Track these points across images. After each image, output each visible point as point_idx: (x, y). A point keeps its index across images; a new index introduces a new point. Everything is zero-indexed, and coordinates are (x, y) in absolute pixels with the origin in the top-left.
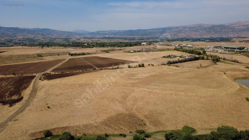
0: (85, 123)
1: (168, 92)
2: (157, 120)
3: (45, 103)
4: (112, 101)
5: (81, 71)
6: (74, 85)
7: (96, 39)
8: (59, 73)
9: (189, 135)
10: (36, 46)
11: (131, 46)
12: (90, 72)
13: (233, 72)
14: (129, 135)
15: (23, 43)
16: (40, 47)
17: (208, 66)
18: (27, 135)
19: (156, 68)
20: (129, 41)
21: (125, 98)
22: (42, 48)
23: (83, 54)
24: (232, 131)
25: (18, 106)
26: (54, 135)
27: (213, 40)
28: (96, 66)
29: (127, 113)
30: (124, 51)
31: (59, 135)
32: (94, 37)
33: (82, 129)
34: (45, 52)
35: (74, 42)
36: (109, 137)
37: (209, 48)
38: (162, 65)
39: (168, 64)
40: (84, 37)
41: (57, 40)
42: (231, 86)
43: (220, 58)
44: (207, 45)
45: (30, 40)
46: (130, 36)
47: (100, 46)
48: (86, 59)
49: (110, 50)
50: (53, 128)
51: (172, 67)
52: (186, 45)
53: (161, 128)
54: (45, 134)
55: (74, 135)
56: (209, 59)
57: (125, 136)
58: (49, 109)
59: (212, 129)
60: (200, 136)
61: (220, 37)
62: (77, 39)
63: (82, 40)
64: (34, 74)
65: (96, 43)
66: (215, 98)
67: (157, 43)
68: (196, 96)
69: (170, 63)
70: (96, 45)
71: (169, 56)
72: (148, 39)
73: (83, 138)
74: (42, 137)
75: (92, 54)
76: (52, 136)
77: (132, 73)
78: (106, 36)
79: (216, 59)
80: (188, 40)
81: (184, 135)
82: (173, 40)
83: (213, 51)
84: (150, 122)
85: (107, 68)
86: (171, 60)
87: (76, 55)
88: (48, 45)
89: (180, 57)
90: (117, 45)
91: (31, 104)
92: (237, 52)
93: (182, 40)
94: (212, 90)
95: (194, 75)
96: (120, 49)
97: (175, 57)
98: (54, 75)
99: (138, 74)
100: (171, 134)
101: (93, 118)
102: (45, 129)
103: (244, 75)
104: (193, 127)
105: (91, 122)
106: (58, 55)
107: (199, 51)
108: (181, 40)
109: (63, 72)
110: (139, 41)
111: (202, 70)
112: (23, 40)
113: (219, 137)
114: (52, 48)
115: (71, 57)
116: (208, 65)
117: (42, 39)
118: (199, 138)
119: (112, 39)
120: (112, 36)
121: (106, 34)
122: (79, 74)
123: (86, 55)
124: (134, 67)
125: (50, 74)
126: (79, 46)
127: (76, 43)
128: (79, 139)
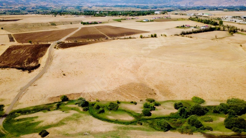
0: (98, 90)
1: (180, 64)
2: (167, 90)
3: (61, 70)
5: (93, 40)
6: (87, 54)
7: (108, 8)
8: (72, 42)
9: (198, 105)
10: (49, 14)
11: (144, 15)
12: (102, 41)
14: (139, 103)
15: (36, 11)
16: (53, 15)
17: (224, 38)
18: (46, 99)
19: (169, 38)
20: (142, 10)
21: (136, 67)
22: (55, 16)
23: (96, 23)
24: (241, 104)
25: (36, 72)
26: (70, 100)
27: (232, 9)
28: (108, 36)
29: (138, 82)
30: (137, 21)
31: (75, 100)
32: (105, 5)
33: (95, 95)
34: (58, 21)
35: (86, 10)
36: (121, 104)
37: (227, 18)
38: (175, 35)
39: (181, 34)
40: (96, 5)
41: (69, 7)
43: (238, 29)
44: (225, 15)
45: (43, 8)
46: (142, 5)
47: (112, 15)
48: (98, 28)
49: (122, 19)
50: (69, 94)
51: (186, 38)
52: (202, 14)
53: (171, 97)
54: (62, 99)
55: (89, 100)
56: (225, 30)
57: (136, 104)
58: (64, 76)
59: (222, 101)
60: (209, 107)
62: (89, 7)
63: (94, 9)
64: (49, 43)
65: (108, 11)
66: (228, 71)
67: (172, 12)
68: (208, 68)
69: (183, 34)
70: (108, 13)
71: (183, 27)
72: (161, 7)
73: (96, 104)
74: (60, 101)
75: (104, 23)
76: (68, 101)
77: (144, 43)
78: (119, 4)
79: (233, 30)
80: (205, 9)
81: (193, 106)
82: (189, 9)
83: (231, 22)
84: (160, 91)
85: (119, 38)
86: (185, 30)
87: (88, 23)
88: (61, 13)
89: (195, 27)
90: (129, 14)
91: (48, 71)
93: (198, 9)
94: (225, 62)
95: (208, 47)
96: (132, 19)
97: (189, 27)
98: (68, 43)
100: (181, 104)
101: (106, 86)
102: (62, 94)
104: (202, 98)
105: (104, 90)
106: (71, 23)
107: (215, 21)
108: (196, 9)
109: (76, 41)
110: (152, 10)
111: (217, 41)
112: (36, 8)
113: (228, 109)
114: (65, 16)
115: (83, 26)
116: (224, 36)
117: (55, 6)
118: (208, 109)
119: (124, 8)
120: (124, 4)
121: (118, 2)
122: (91, 43)
123: (98, 24)
124: (146, 37)
125: (64, 42)
126: (91, 14)
127: (88, 11)
128: (93, 105)
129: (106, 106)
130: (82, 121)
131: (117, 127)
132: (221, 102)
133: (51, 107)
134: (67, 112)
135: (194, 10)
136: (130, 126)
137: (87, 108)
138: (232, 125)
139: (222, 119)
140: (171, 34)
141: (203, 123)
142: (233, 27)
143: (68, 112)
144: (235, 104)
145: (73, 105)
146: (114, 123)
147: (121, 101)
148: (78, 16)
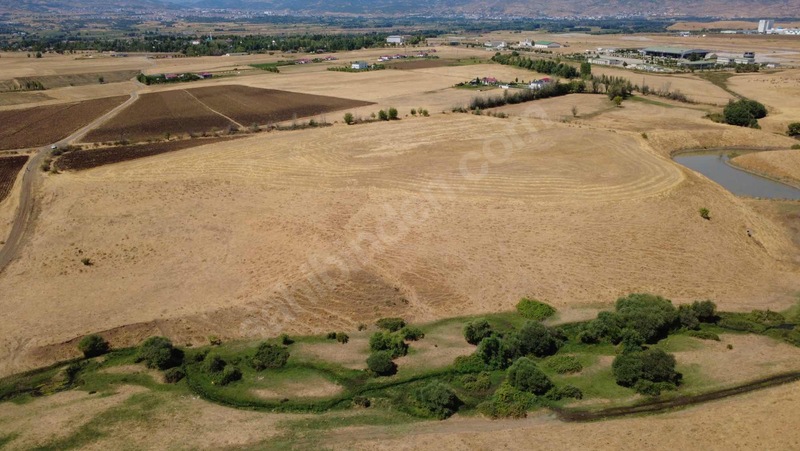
0: (215, 306)
1: (474, 200)
2: (442, 287)
3: (74, 247)
4: (299, 233)
5: (186, 137)
6: (168, 186)
7: (232, 25)
8: (110, 144)
9: (536, 325)
10: (15, 50)
11: (352, 47)
12: (218, 138)
13: (670, 132)
14: (356, 337)
16: (31, 53)
17: (596, 114)
18: (23, 353)
19: (436, 121)
20: (345, 32)
21: (339, 222)
22: (39, 56)
23: (190, 77)
24: (656, 308)
26: (117, 350)
27: (614, 27)
28: (237, 120)
30: (330, 67)
31: (132, 348)
32: (222, 16)
33: (207, 325)
34: (52, 73)
35: (151, 33)
36: (296, 344)
37: (602, 53)
38: (454, 111)
39: (473, 108)
40: (188, 14)
41: (91, 25)
42: (662, 174)
43: (633, 86)
44: (594, 44)
46: (346, 15)
47: (247, 48)
48: (202, 94)
49: (281, 63)
50: (110, 327)
51: (486, 119)
52: (530, 44)
53: (453, 309)
54: (86, 348)
55: (183, 344)
56: (599, 90)
57: (344, 339)
58: (88, 267)
59: (603, 305)
60: (567, 326)
61: (635, 19)
62: (163, 23)
63: (181, 28)
64: (22, 153)
65: (231, 37)
66: (613, 214)
67: (440, 39)
68: (558, 208)
69: (479, 106)
70: (233, 44)
71: (477, 84)
72: (407, 24)
73: (212, 354)
74: (77, 357)
75: (221, 76)
76: (109, 352)
77: (360, 139)
78: (266, 13)
79: (620, 91)
80: (537, 26)
81: (523, 328)
82: (491, 29)
83: (613, 65)
84: (419, 293)
85: (274, 125)
86: (485, 95)
87: (163, 79)
88: (58, 45)
89: (512, 85)
90: (305, 46)
91: (25, 255)
92: (682, 67)
93: (518, 27)
94: (605, 188)
95: (554, 144)
96: (316, 61)
97: (496, 84)
98: (95, 151)
99: (378, 143)
100: (485, 326)
101: (241, 291)
102: (83, 332)
103: (700, 141)
104: (546, 302)
105: (236, 303)
106: (101, 81)
107: (570, 64)
108: (513, 29)
109: (124, 143)
110: (379, 30)
111: (577, 126)
113: (622, 328)
114: (77, 56)
115: (147, 90)
116: (596, 110)
117: (35, 21)
118: (565, 332)
119: (286, 25)
120: (285, 13)
121: (266, 6)
122: (181, 148)
123: (199, 81)
124: (363, 119)
125: (79, 148)
126: (173, 48)
127: (161, 38)
128: (200, 358)
129: (247, 357)
130: (165, 416)
131: (289, 422)
132: (602, 310)
133: (47, 381)
134: (105, 392)
135: (508, 32)
136: (330, 414)
137: (178, 372)
138: (634, 374)
139: (606, 359)
140: (442, 108)
141: (554, 378)
142: (620, 81)
143: (111, 391)
144: (640, 311)
145: (126, 367)
146: (278, 411)
147: (294, 337)
148: (125, 56)
